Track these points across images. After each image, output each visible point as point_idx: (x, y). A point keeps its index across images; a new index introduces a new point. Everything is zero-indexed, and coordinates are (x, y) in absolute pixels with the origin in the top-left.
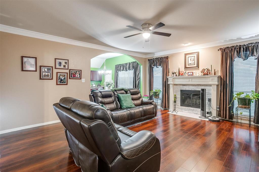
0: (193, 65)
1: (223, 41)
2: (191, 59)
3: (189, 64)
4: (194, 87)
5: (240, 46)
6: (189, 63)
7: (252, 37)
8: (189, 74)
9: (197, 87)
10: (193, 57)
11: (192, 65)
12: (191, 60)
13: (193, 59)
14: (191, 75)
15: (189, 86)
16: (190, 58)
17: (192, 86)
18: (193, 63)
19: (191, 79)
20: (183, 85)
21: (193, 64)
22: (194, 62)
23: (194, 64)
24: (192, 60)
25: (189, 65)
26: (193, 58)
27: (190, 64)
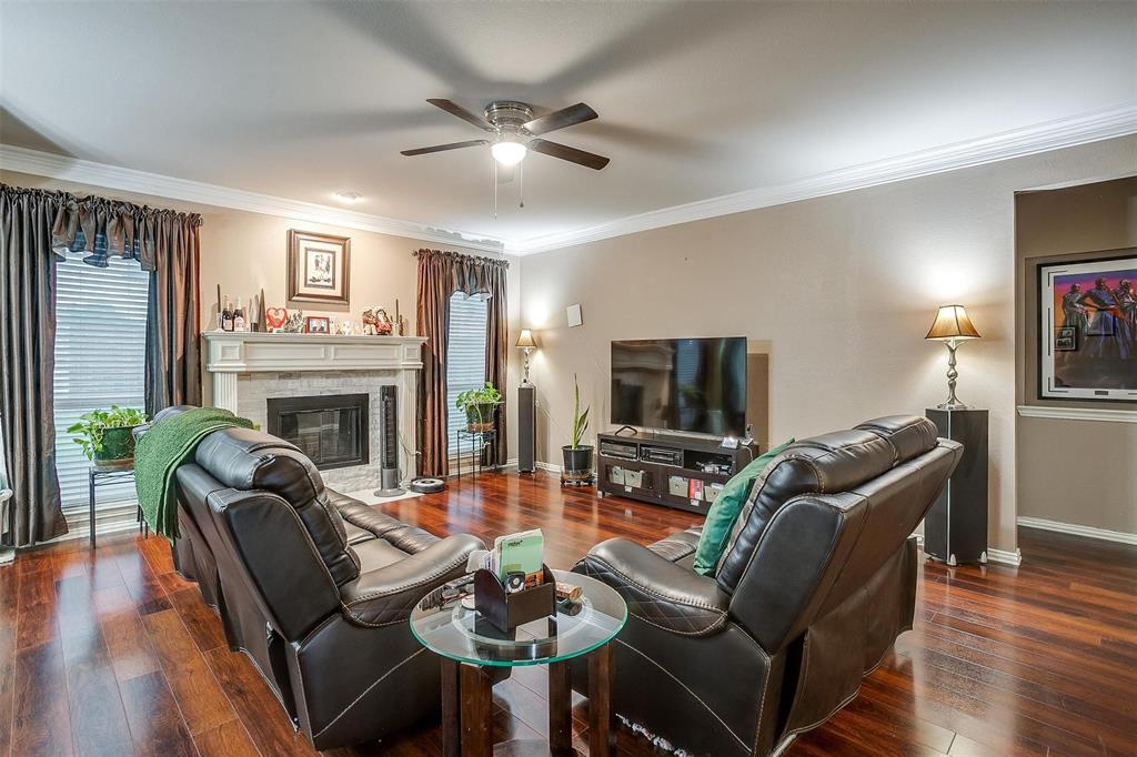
0: (327, 287)
1: (424, 227)
2: (319, 259)
3: (309, 282)
4: (330, 381)
5: (463, 257)
6: (309, 277)
7: (477, 242)
8: (314, 323)
9: (342, 380)
10: (325, 256)
11: (322, 287)
12: (317, 263)
13: (328, 263)
14: (322, 328)
15: (311, 380)
16: (316, 253)
17: (322, 377)
18: (328, 280)
19: (333, 347)
20: (280, 377)
21: (327, 284)
22: (330, 276)
23: (330, 284)
24: (323, 265)
25: (310, 286)
26: (326, 259)
27: (314, 280)
